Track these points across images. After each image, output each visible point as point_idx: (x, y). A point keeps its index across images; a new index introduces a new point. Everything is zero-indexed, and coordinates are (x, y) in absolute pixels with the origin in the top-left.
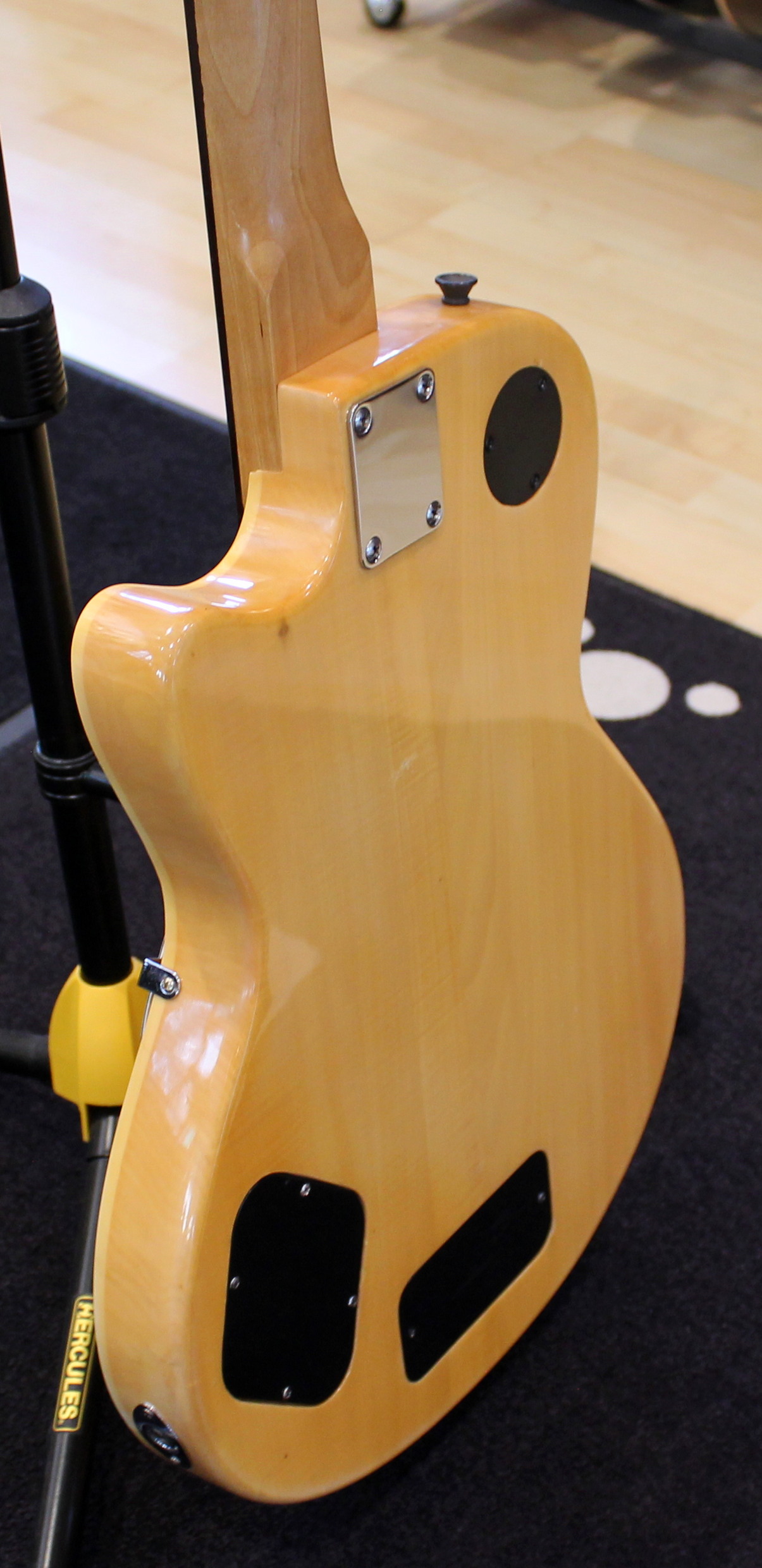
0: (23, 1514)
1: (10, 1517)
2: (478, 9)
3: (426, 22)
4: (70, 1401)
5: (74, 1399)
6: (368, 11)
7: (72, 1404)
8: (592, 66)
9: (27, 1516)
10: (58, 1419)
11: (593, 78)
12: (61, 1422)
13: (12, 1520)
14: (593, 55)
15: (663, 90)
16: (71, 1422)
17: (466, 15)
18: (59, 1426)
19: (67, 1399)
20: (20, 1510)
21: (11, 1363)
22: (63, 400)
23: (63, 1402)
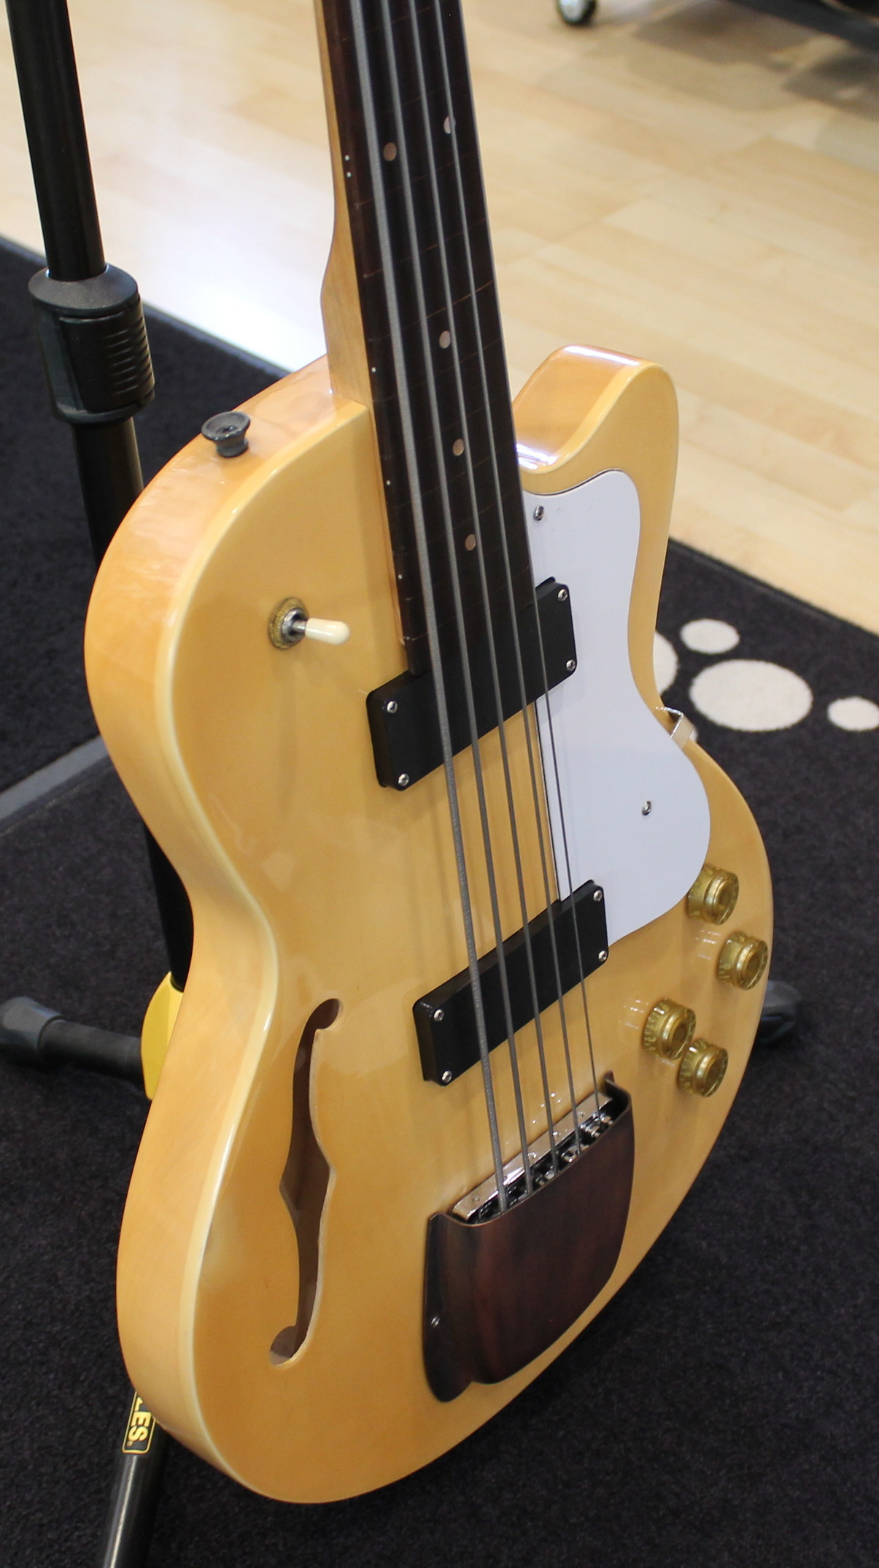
0: (79, 1537)
1: (66, 1540)
2: (670, 9)
3: (615, 22)
4: (141, 1422)
5: (145, 1420)
6: (560, 10)
7: (143, 1425)
8: (780, 68)
9: (84, 1540)
10: (128, 1440)
11: (781, 79)
12: (130, 1444)
13: (69, 1544)
14: (780, 57)
15: (849, 93)
16: (140, 1444)
17: (658, 15)
18: (127, 1448)
19: (138, 1420)
20: (77, 1533)
21: (82, 1378)
22: (150, 394)
23: (134, 1423)
